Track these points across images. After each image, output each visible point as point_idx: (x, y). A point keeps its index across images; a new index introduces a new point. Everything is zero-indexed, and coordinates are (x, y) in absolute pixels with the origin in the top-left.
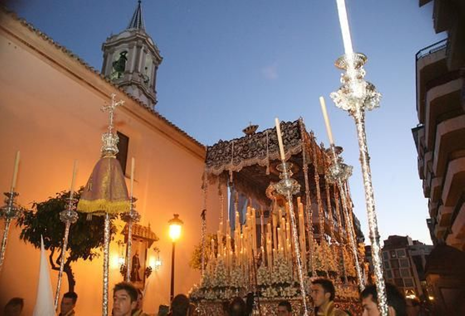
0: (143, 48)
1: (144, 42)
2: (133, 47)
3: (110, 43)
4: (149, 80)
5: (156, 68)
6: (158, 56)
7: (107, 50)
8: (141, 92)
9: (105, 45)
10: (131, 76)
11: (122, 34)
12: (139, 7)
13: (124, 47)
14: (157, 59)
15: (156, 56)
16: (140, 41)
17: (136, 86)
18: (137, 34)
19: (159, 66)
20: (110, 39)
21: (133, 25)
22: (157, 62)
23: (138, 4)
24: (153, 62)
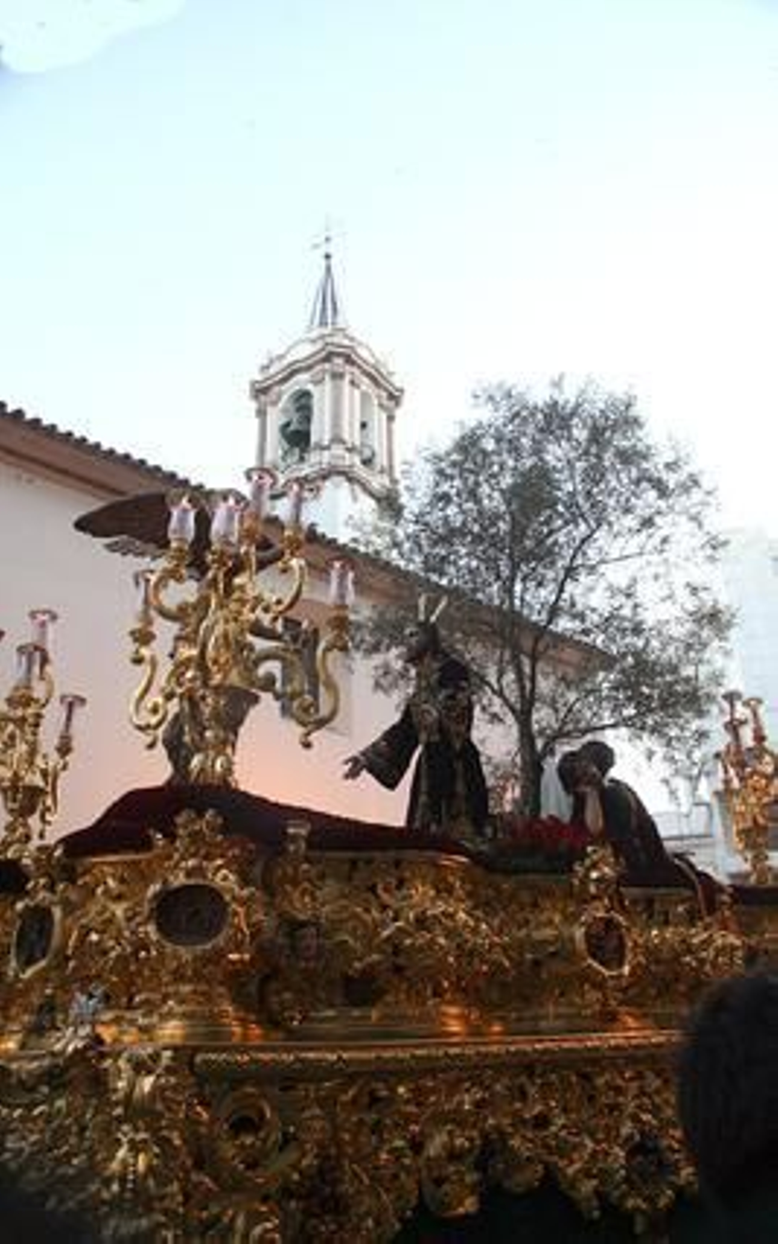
0: (348, 378)
1: (349, 360)
2: (323, 379)
3: (268, 379)
4: (373, 454)
5: (391, 418)
6: (391, 388)
7: (263, 398)
8: (357, 488)
9: (257, 386)
10: (326, 453)
11: (293, 352)
12: (328, 269)
13: (302, 381)
14: (391, 396)
15: (386, 390)
16: (339, 361)
17: (341, 479)
18: (327, 344)
19: (399, 413)
20: (267, 367)
21: (317, 320)
22: (392, 404)
23: (323, 263)
24: (381, 405)
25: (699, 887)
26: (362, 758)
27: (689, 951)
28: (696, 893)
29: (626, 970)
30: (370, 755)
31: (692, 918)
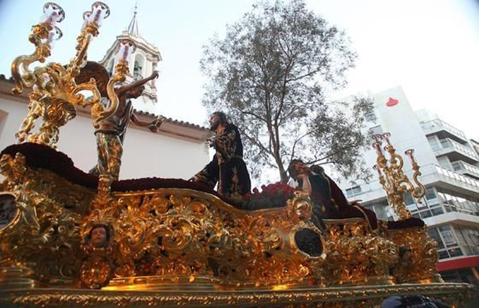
5: (154, 64)
24: (148, 59)
25: (366, 216)
26: (196, 178)
27: (363, 247)
28: (365, 219)
29: (324, 256)
30: (199, 176)
31: (364, 232)
